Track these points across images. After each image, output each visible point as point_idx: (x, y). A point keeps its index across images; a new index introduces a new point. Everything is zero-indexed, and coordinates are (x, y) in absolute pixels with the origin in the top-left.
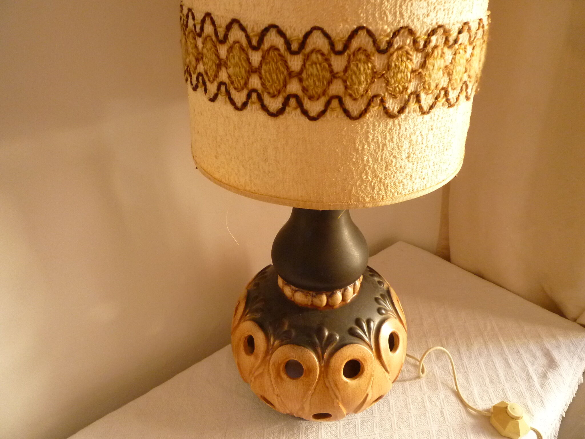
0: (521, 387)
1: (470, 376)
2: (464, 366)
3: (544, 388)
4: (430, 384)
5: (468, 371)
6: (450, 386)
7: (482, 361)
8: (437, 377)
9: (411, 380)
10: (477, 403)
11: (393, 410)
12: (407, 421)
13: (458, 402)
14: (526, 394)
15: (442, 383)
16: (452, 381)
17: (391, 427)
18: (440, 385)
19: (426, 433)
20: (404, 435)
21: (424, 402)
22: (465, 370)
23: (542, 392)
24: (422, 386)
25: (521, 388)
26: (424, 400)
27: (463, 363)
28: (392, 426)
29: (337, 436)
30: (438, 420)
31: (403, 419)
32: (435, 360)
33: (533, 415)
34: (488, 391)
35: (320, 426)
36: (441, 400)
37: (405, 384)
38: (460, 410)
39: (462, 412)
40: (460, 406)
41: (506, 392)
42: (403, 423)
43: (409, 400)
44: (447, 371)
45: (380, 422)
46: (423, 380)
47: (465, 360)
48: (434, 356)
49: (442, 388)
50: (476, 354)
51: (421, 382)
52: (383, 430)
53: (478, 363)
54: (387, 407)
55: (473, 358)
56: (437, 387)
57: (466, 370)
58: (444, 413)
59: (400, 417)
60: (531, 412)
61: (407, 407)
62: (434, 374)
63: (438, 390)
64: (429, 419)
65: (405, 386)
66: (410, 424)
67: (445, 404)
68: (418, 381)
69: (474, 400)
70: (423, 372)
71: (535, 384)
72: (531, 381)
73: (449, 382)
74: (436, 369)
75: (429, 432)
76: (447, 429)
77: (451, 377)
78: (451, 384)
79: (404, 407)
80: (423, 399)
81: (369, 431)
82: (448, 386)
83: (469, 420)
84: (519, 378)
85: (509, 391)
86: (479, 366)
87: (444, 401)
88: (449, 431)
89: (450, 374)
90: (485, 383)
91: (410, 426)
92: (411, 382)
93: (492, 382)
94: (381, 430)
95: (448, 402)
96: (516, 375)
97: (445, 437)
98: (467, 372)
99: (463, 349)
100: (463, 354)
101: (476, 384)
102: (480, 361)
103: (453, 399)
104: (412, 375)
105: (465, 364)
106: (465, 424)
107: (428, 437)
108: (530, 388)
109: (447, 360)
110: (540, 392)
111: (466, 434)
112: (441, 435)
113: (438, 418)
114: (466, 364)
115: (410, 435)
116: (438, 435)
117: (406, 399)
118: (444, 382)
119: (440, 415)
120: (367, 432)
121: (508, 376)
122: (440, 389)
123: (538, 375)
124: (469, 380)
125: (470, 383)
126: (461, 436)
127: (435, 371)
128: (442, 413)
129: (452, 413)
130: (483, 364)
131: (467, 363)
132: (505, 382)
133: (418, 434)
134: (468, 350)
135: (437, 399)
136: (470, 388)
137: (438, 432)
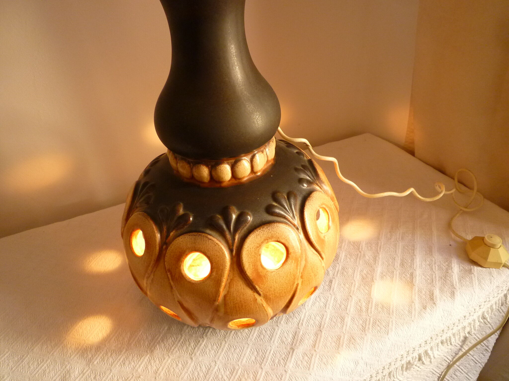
0: (434, 275)
1: (380, 255)
3: (462, 282)
7: (401, 245)
14: (437, 282)
23: (457, 283)
25: (434, 277)
27: (378, 243)
33: (434, 303)
34: (393, 272)
36: (337, 270)
41: (414, 276)
44: (356, 246)
47: (383, 240)
50: (398, 237)
53: (395, 245)
55: (393, 240)
57: (379, 249)
58: (333, 282)
60: (435, 300)
67: (338, 275)
71: (452, 276)
72: (450, 271)
84: (437, 267)
85: (418, 276)
86: (396, 248)
87: (339, 272)
88: (329, 299)
90: (394, 264)
93: (402, 265)
96: (435, 263)
97: (322, 304)
98: (379, 251)
99: (385, 231)
100: (384, 235)
101: (383, 263)
102: (399, 244)
108: (445, 277)
110: (455, 283)
114: (381, 244)
121: (424, 263)
124: (377, 258)
125: (377, 262)
130: (400, 247)
131: (383, 243)
132: (418, 267)
134: (390, 232)
135: (333, 268)
136: (375, 266)
137: (317, 297)
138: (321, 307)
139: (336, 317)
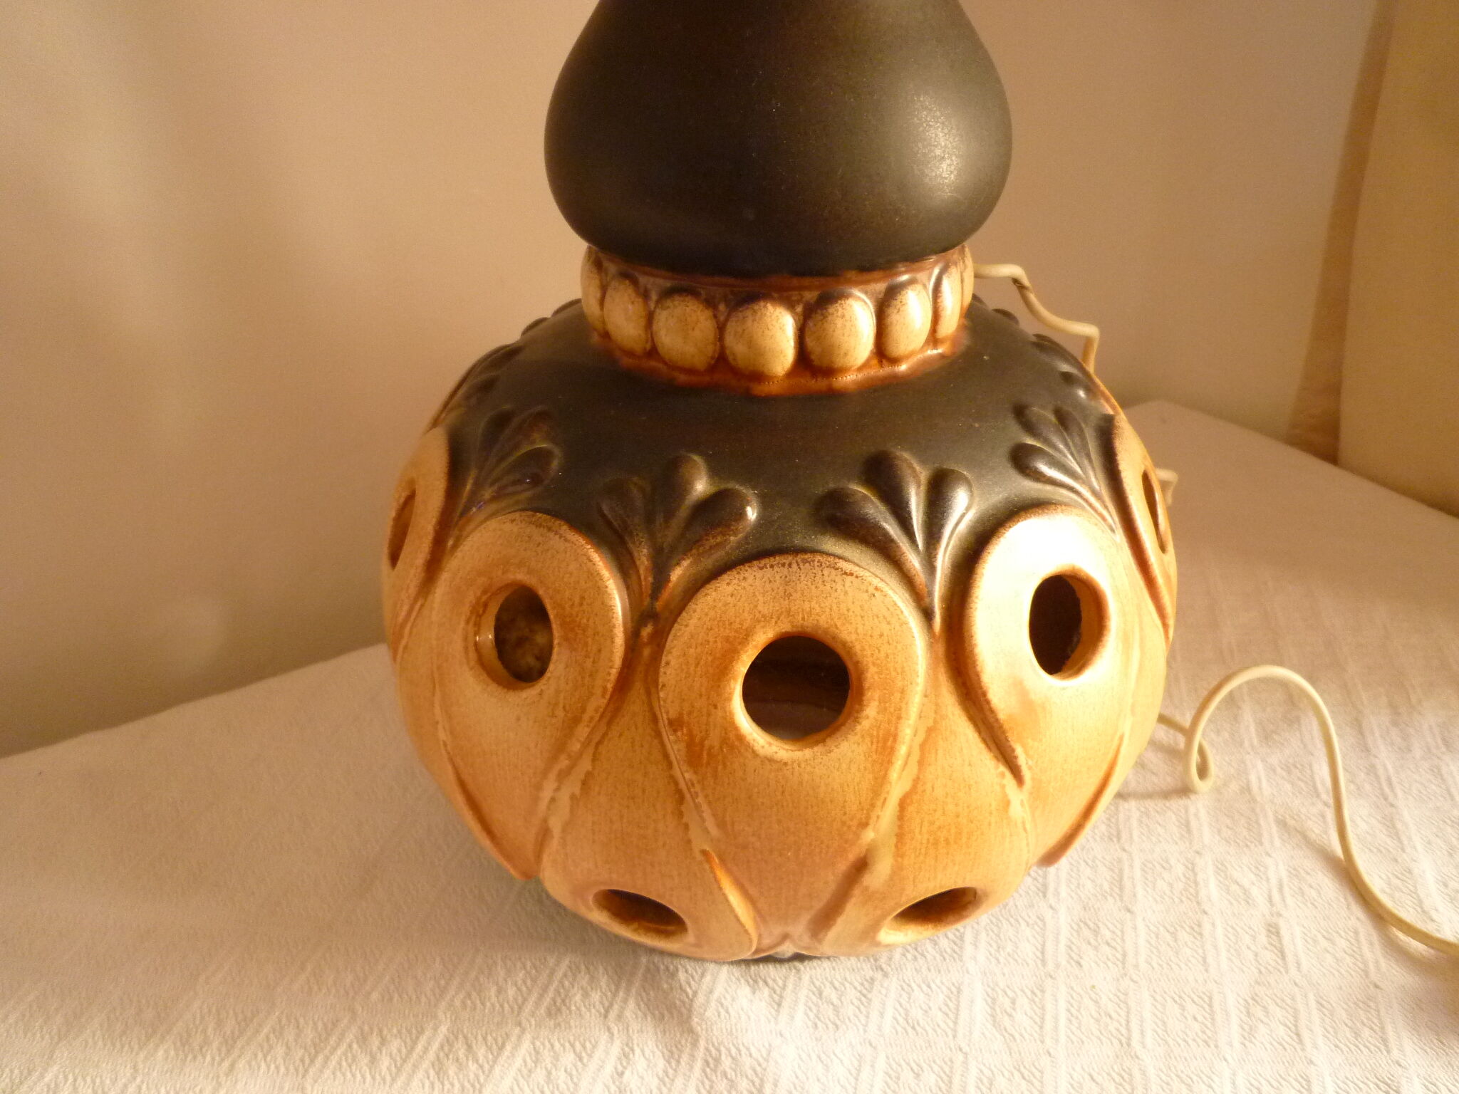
1: (1406, 813)
2: (1377, 777)
4: (1228, 822)
5: (1396, 795)
6: (1313, 836)
8: (1259, 799)
9: (1149, 796)
10: (1434, 915)
11: (1057, 893)
12: (1113, 944)
13: (1345, 899)
15: (1282, 824)
16: (1325, 822)
17: (1039, 954)
18: (1270, 829)
19: (1196, 999)
20: (1093, 996)
21: (1196, 883)
22: (1381, 789)
24: (1194, 824)
26: (1195, 875)
27: (1373, 766)
28: (1043, 953)
30: (1251, 956)
31: (1096, 932)
32: (1255, 741)
36: (1274, 882)
37: (1121, 808)
38: (1356, 933)
39: (1362, 938)
40: (1356, 917)
42: (1096, 949)
43: (1131, 866)
44: (1302, 785)
45: (995, 929)
46: (1200, 805)
47: (1385, 757)
48: (1252, 729)
49: (1277, 842)
50: (1430, 741)
51: (1192, 810)
52: (1002, 960)
53: (1437, 772)
54: (1035, 879)
55: (1418, 752)
56: (1260, 835)
57: (1387, 790)
58: (1283, 932)
59: (1086, 924)
61: (1121, 888)
62: (1247, 789)
63: (1261, 844)
64: (1215, 947)
65: (1121, 816)
66: (1124, 955)
67: (1289, 900)
68: (1177, 803)
70: (1203, 771)
73: (1310, 823)
74: (1258, 774)
75: (1210, 998)
76: (1293, 999)
77: (1320, 806)
78: (1317, 831)
79: (1106, 886)
80: (1193, 870)
82: (1305, 837)
83: (1395, 976)
86: (1443, 780)
87: (1286, 889)
88: (1300, 1006)
89: (1318, 796)
91: (1123, 963)
92: (1150, 804)
94: (993, 960)
95: (1303, 894)
97: (1282, 1028)
98: (1391, 798)
99: (1377, 721)
100: (1377, 734)
101: (1430, 844)
102: (1447, 765)
103: (1328, 887)
104: (1155, 779)
105: (1381, 772)
106: (1376, 986)
107: (1200, 1018)
109: (1305, 746)
111: (1382, 1028)
112: (1265, 1020)
113: (1253, 948)
114: (1386, 769)
115: (1122, 997)
116: (1249, 1016)
117: (1120, 861)
118: (1291, 822)
119: (1263, 939)
122: (1272, 843)
124: (1399, 826)
125: (1404, 838)
126: (1357, 1035)
127: (1253, 778)
128: (1273, 931)
129: (1320, 938)
131: (1390, 767)
133: (1158, 998)
134: (1395, 724)
135: (1257, 875)
136: (1404, 855)
137: (1251, 1001)
138: (1281, 1045)
139: (1361, 1085)
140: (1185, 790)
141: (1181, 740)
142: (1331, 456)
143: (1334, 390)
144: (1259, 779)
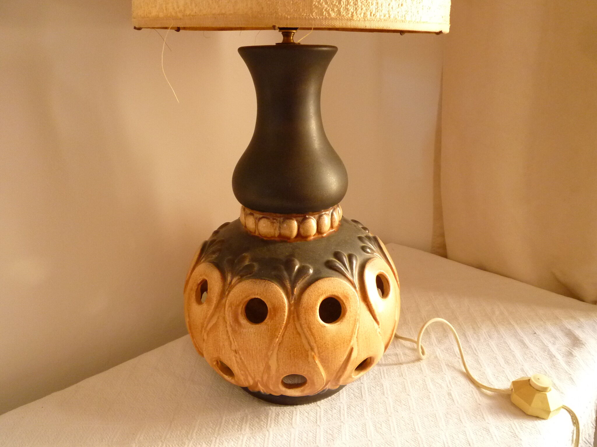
0: (543, 366)
1: (481, 358)
2: (472, 349)
3: (571, 366)
4: (432, 367)
5: (478, 353)
6: (457, 367)
7: (493, 343)
8: (440, 359)
9: (409, 363)
10: (492, 383)
11: (387, 394)
12: (406, 405)
13: (468, 383)
14: (551, 372)
15: (447, 365)
16: (459, 363)
17: (386, 411)
18: (444, 367)
19: (431, 416)
20: (403, 419)
21: (426, 385)
22: (473, 352)
23: (569, 369)
24: (423, 369)
25: (544, 368)
26: (426, 383)
27: (470, 346)
28: (386, 410)
29: (316, 423)
30: (444, 402)
31: (400, 402)
32: (436, 344)
33: (562, 393)
34: (504, 371)
35: (295, 412)
36: (448, 381)
37: (401, 367)
38: (472, 391)
39: (474, 393)
40: (472, 387)
41: (525, 371)
42: (401, 407)
43: (407, 383)
45: (372, 406)
46: (423, 363)
47: (473, 342)
48: (435, 340)
49: (447, 370)
50: (485, 336)
51: (422, 365)
52: (375, 414)
53: (488, 345)
54: (381, 391)
55: (482, 340)
56: (442, 369)
57: (475, 352)
58: (452, 394)
59: (397, 400)
60: (560, 389)
61: (405, 389)
62: (436, 357)
63: (443, 372)
64: (434, 401)
65: (402, 369)
66: (410, 407)
67: (453, 386)
68: (417, 364)
69: (488, 381)
70: (423, 353)
71: (559, 363)
72: (554, 359)
73: (455, 364)
74: (438, 352)
75: (435, 415)
76: (458, 411)
77: (457, 359)
78: (458, 366)
79: (401, 389)
80: (425, 382)
81: (357, 417)
82: (454, 368)
83: (485, 402)
84: (540, 358)
86: (490, 347)
87: (451, 383)
88: (460, 413)
89: (456, 356)
90: (499, 363)
91: (409, 409)
92: (409, 365)
93: (507, 362)
94: (373, 415)
95: (456, 383)
96: (536, 354)
97: (456, 419)
98: (476, 354)
99: (469, 333)
100: (470, 336)
101: (489, 365)
102: (491, 343)
103: (463, 380)
104: (410, 358)
105: (473, 347)
106: (479, 404)
107: (433, 421)
108: (555, 366)
109: (451, 343)
110: (566, 370)
111: (483, 415)
112: (451, 418)
113: (445, 400)
114: (474, 346)
115: (411, 419)
116: (447, 418)
117: (404, 382)
118: (450, 364)
119: (447, 397)
120: (355, 417)
121: (526, 356)
122: (446, 371)
123: (561, 354)
124: (480, 361)
125: (481, 364)
126: (476, 418)
127: (437, 354)
128: (450, 394)
129: (463, 395)
130: (494, 346)
131: (475, 345)
132: (523, 362)
133: (421, 417)
134: (475, 333)
135: (443, 380)
136: (482, 369)
137: (446, 414)
138: (456, 424)
139: (479, 430)
140: (419, 359)
141: (415, 345)
142: (445, 256)
143: (443, 235)
144: (439, 354)
